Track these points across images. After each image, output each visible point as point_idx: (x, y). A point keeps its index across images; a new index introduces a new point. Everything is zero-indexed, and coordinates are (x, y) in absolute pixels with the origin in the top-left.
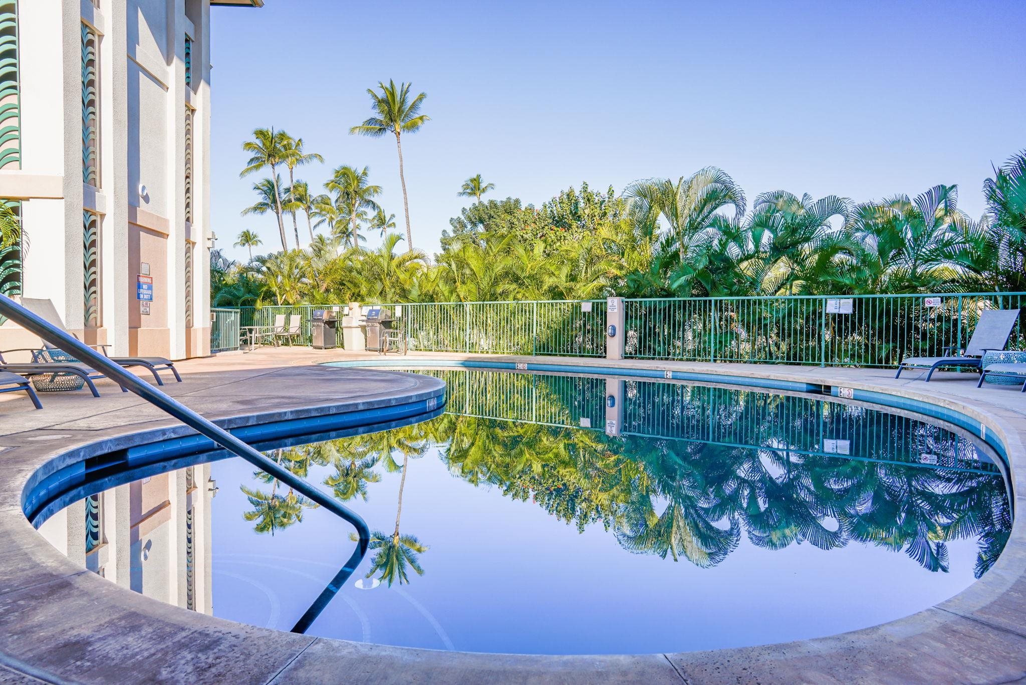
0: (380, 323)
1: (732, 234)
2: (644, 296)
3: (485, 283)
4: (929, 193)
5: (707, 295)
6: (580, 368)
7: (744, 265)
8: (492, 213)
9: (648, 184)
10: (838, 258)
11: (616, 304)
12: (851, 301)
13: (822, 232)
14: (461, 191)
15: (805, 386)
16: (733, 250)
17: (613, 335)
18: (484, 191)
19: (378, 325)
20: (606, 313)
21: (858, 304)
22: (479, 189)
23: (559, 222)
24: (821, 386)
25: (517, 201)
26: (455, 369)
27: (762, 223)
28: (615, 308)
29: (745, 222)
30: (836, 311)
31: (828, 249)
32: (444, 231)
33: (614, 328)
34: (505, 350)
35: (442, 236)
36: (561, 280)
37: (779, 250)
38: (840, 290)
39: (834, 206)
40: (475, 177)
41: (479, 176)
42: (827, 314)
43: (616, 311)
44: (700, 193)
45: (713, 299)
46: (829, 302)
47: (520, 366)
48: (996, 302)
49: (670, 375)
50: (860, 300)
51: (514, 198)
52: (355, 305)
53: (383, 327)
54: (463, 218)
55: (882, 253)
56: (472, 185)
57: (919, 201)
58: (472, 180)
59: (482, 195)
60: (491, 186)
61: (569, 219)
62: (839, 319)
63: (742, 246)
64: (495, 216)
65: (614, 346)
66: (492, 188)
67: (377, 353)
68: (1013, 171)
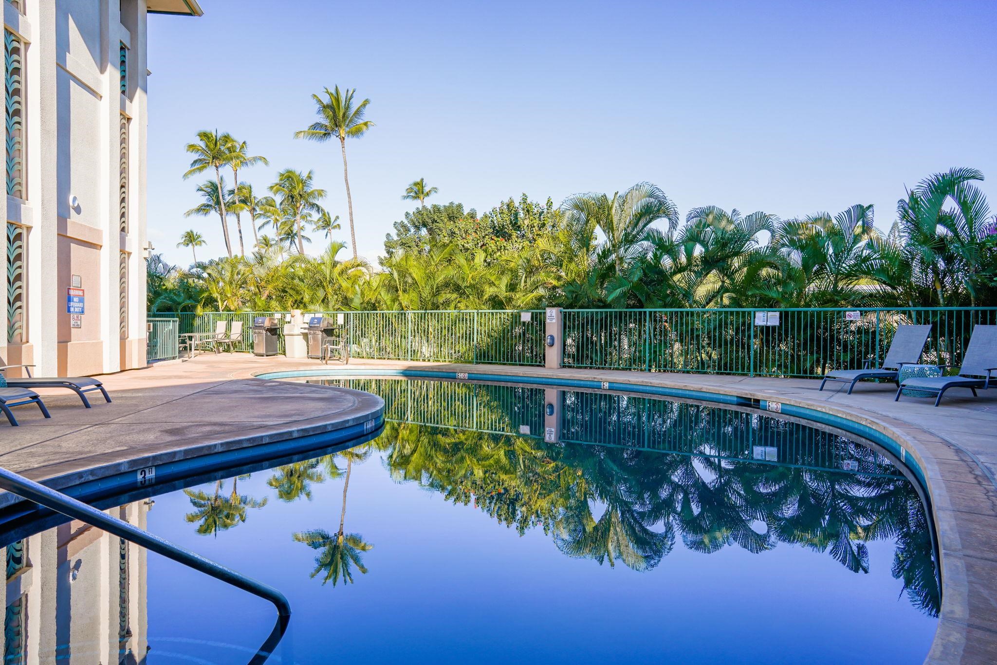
0: (322, 331)
1: (664, 247)
2: (581, 307)
3: (426, 293)
4: (849, 212)
5: (642, 307)
6: (519, 378)
7: (677, 277)
8: (436, 217)
9: (585, 198)
10: (764, 272)
11: (554, 314)
12: (778, 314)
13: (751, 246)
14: (405, 194)
15: (735, 399)
16: (667, 262)
17: (552, 345)
18: (428, 194)
19: (320, 333)
20: (544, 323)
21: (784, 316)
22: (423, 193)
23: (500, 232)
24: (750, 399)
25: (460, 206)
26: (397, 378)
27: (693, 237)
28: (553, 317)
29: (677, 236)
30: (764, 324)
31: (756, 261)
32: (388, 235)
33: (552, 338)
34: (447, 357)
35: (386, 239)
36: (501, 290)
37: (709, 263)
38: (768, 303)
39: (762, 222)
40: (419, 180)
41: (422, 180)
42: (755, 326)
43: (554, 321)
44: (634, 207)
45: (648, 310)
46: (757, 314)
47: (461, 375)
48: (910, 317)
49: (607, 385)
50: (787, 313)
51: (456, 203)
52: (297, 312)
53: (325, 335)
54: (406, 222)
55: (806, 266)
56: (416, 188)
57: (839, 219)
58: (416, 184)
59: (426, 199)
60: (435, 189)
61: (509, 229)
62: (767, 330)
63: (675, 259)
64: (438, 221)
65: (553, 355)
66: (436, 192)
67: (318, 361)
68: (924, 193)
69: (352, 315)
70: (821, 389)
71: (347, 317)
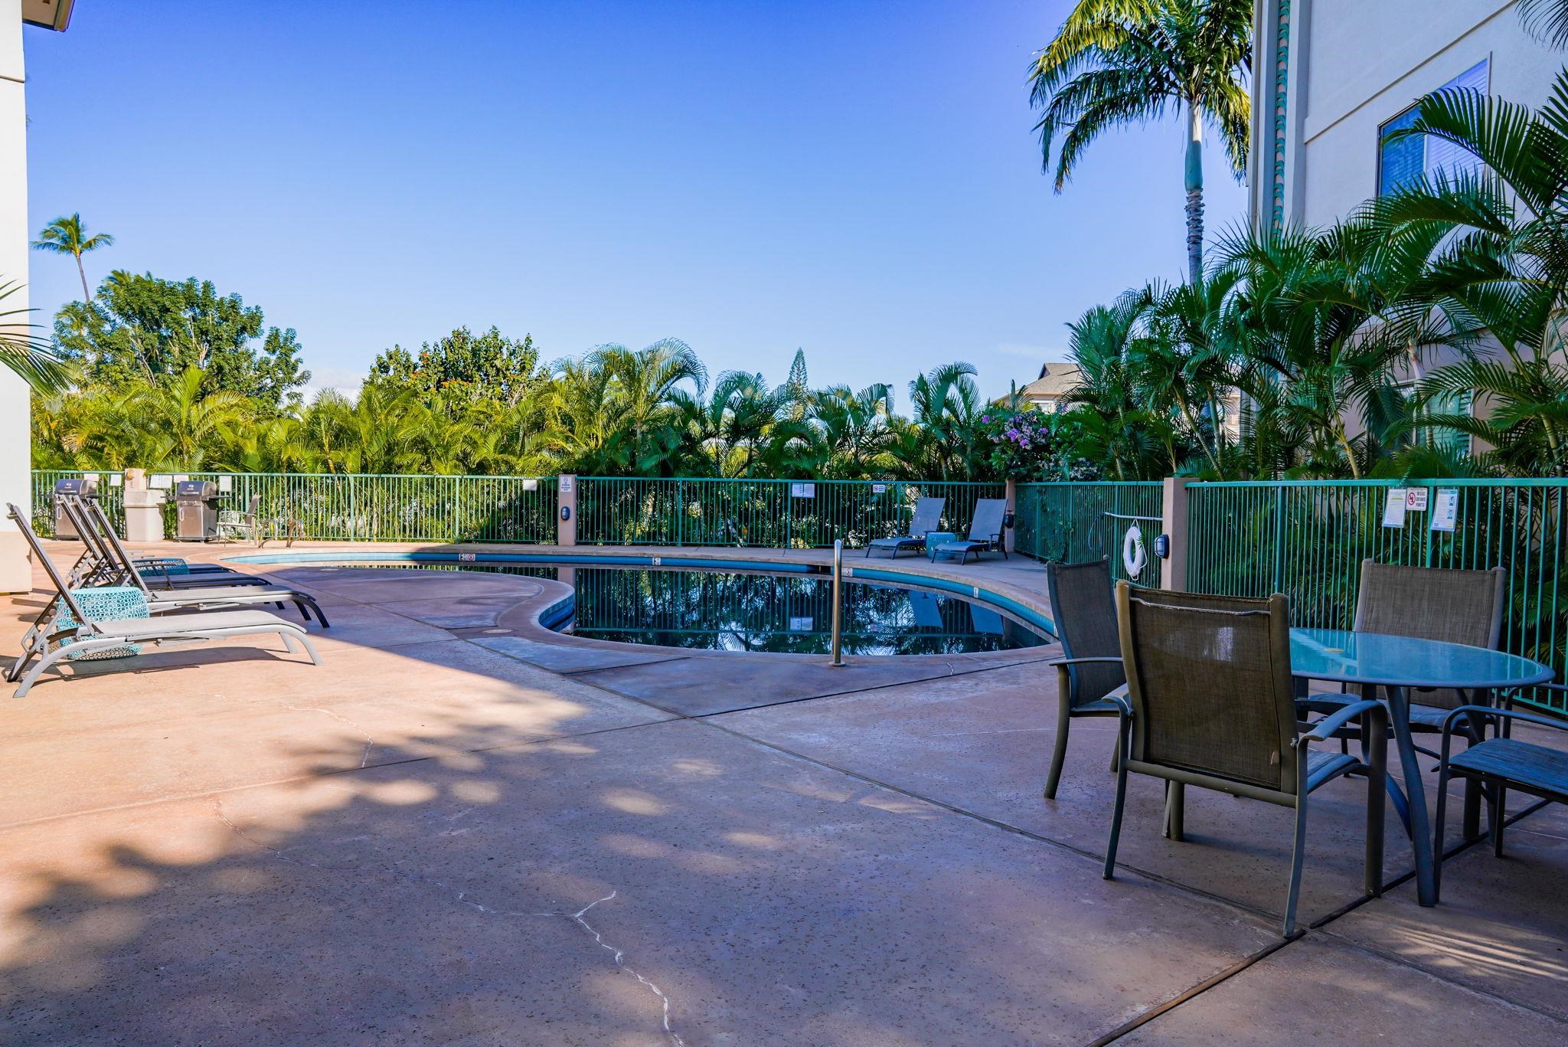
0: (204, 502)
1: (690, 410)
2: (600, 474)
4: (871, 390)
5: (671, 475)
7: (705, 443)
10: (794, 442)
11: (568, 482)
12: (813, 486)
13: (780, 415)
15: (805, 567)
16: (695, 428)
17: (567, 518)
18: (89, 245)
19: (202, 504)
20: (556, 493)
21: (819, 488)
22: (79, 242)
27: (721, 402)
28: (567, 485)
29: (708, 399)
30: (800, 495)
31: (784, 430)
33: (568, 510)
36: (487, 450)
37: (736, 431)
38: (802, 475)
40: (69, 217)
41: (77, 218)
42: (792, 498)
43: (570, 490)
44: (662, 365)
46: (793, 486)
47: (466, 557)
48: (922, 490)
49: (658, 561)
50: (821, 485)
52: (138, 473)
53: (207, 508)
55: (831, 439)
56: (64, 231)
57: (861, 395)
58: (63, 223)
60: (106, 238)
62: (803, 502)
63: (703, 423)
64: (173, 309)
65: (567, 530)
66: (107, 243)
67: (203, 545)
68: (934, 380)
69: (247, 479)
70: (867, 557)
71: (236, 483)
